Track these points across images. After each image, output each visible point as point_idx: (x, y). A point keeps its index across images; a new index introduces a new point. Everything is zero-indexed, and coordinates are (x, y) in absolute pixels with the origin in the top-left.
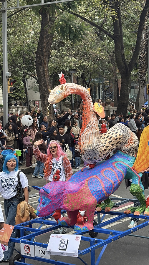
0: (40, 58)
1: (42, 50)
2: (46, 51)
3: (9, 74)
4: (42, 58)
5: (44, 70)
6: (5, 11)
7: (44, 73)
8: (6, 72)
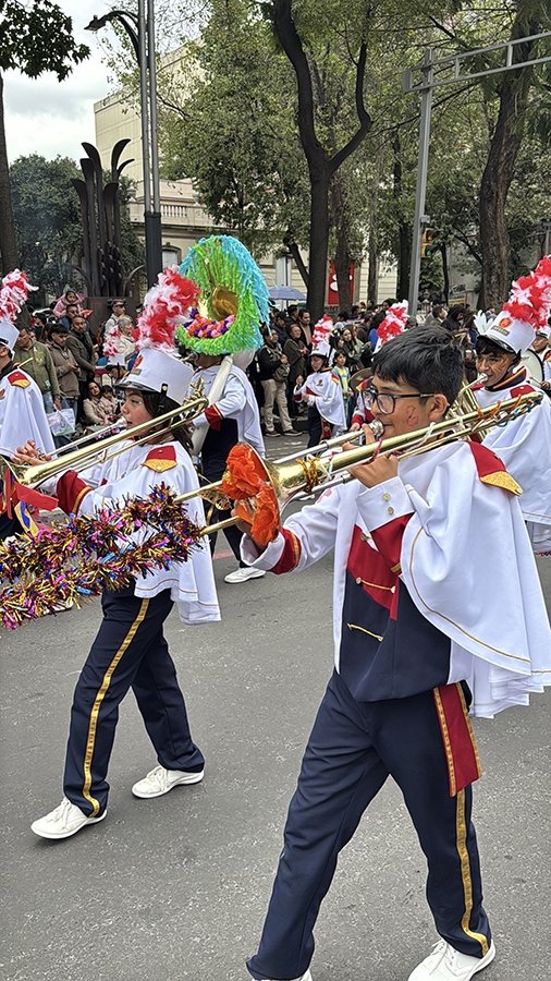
0: (489, 187)
1: (496, 170)
2: (504, 172)
3: (425, 218)
5: (495, 213)
6: (428, 89)
7: (495, 219)
8: (422, 214)
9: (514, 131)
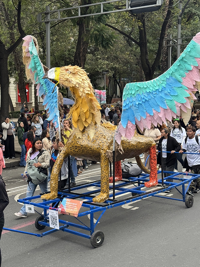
0: (77, 61)
1: (79, 55)
2: (83, 56)
6: (48, 22)
9: (85, 40)
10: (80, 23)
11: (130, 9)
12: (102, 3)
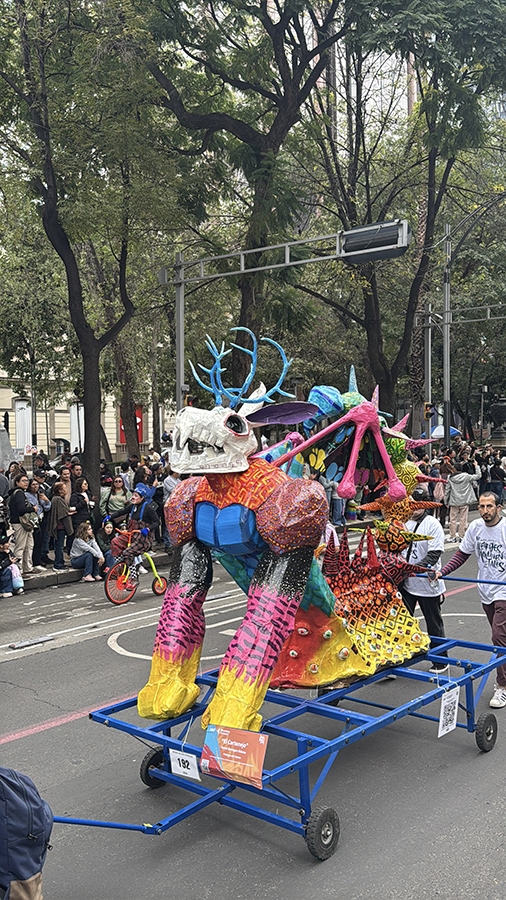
0: (239, 360)
3: (186, 387)
4: (242, 361)
6: (180, 284)
8: (182, 384)
10: (245, 285)
11: (343, 254)
12: (286, 245)
